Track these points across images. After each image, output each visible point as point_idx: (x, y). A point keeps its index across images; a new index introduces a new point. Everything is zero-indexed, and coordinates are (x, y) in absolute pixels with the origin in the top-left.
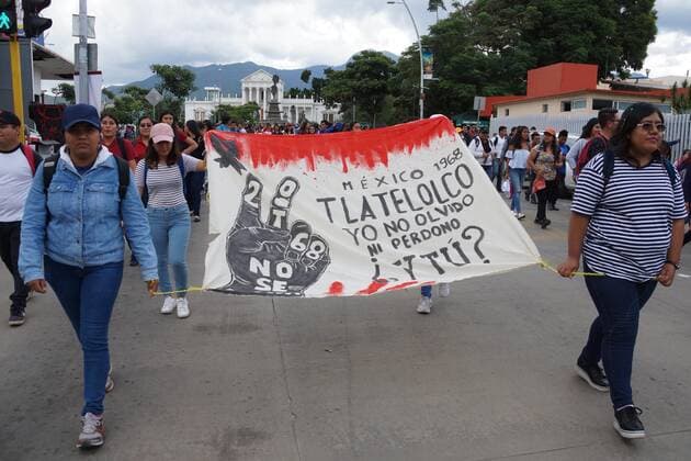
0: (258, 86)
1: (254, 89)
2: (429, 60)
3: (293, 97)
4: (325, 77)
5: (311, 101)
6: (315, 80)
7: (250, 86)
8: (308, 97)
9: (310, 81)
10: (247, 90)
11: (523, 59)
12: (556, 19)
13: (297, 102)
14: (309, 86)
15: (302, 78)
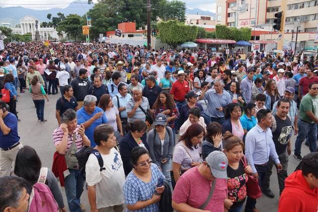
0: (28, 23)
1: (26, 24)
2: (90, 20)
3: (45, 27)
4: (58, 17)
5: (53, 28)
6: (54, 18)
7: (24, 22)
8: (51, 27)
9: (51, 18)
10: (23, 24)
11: (120, 19)
12: (130, 5)
13: (46, 29)
14: (51, 21)
15: (48, 17)
